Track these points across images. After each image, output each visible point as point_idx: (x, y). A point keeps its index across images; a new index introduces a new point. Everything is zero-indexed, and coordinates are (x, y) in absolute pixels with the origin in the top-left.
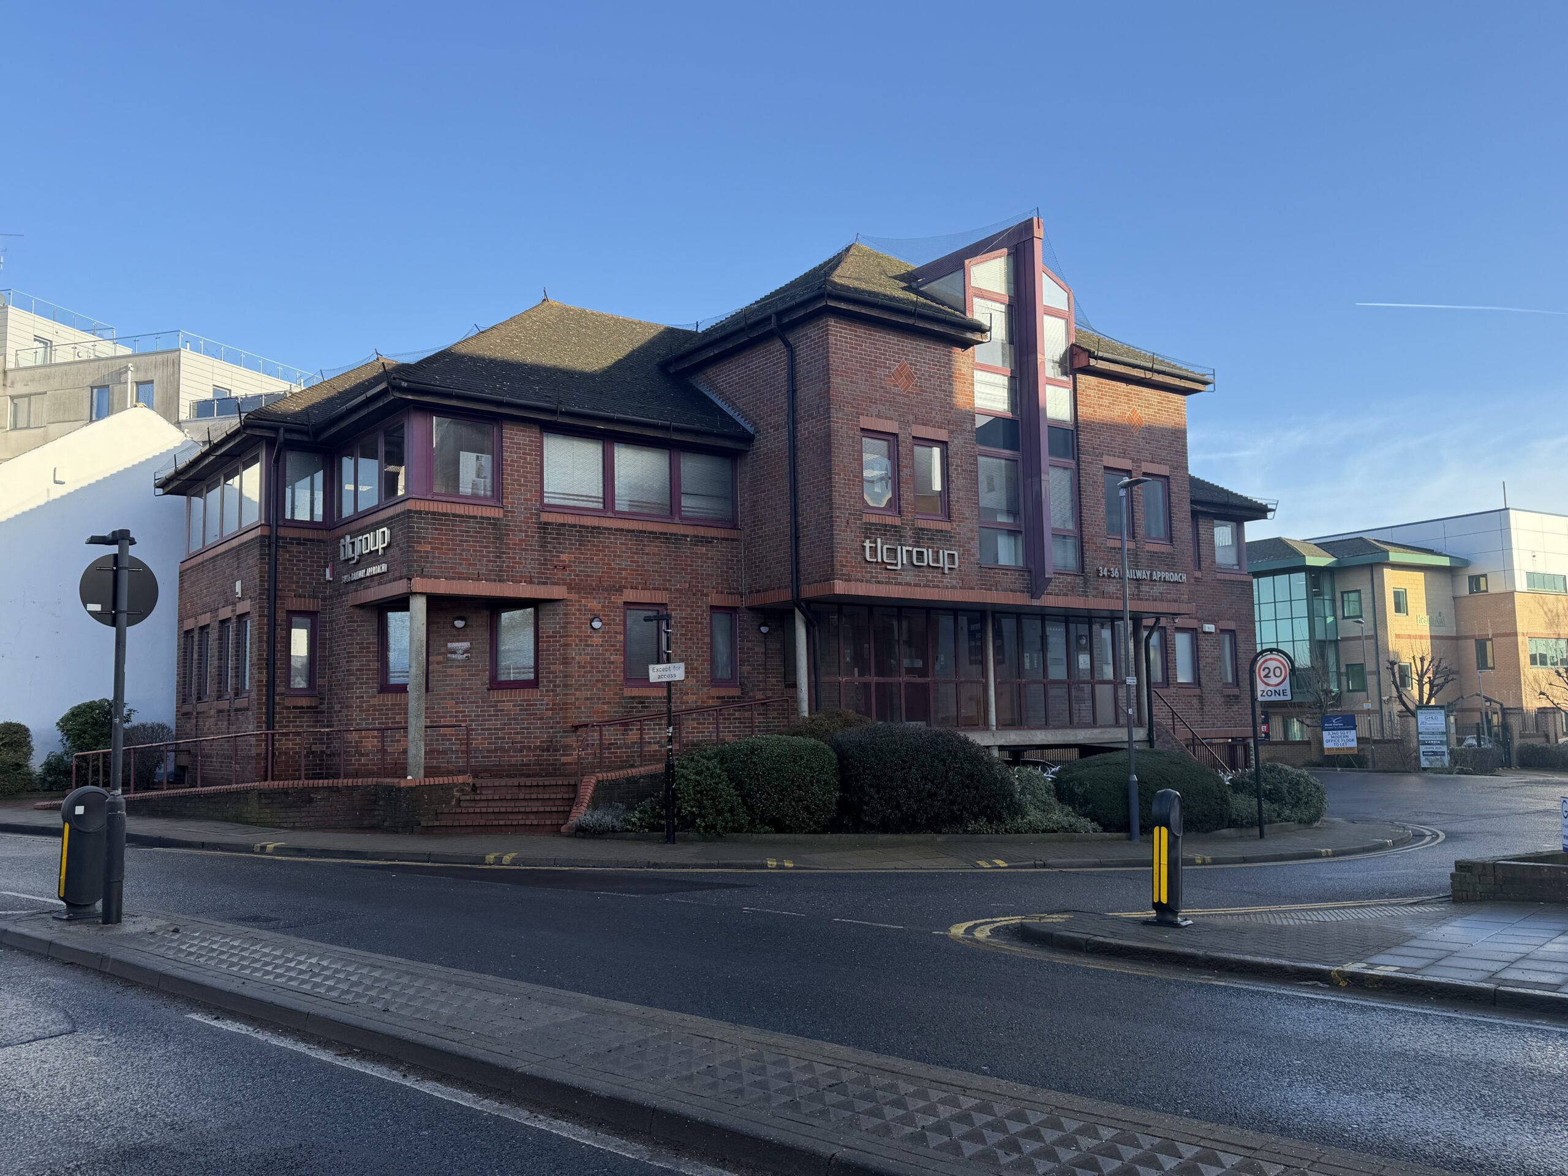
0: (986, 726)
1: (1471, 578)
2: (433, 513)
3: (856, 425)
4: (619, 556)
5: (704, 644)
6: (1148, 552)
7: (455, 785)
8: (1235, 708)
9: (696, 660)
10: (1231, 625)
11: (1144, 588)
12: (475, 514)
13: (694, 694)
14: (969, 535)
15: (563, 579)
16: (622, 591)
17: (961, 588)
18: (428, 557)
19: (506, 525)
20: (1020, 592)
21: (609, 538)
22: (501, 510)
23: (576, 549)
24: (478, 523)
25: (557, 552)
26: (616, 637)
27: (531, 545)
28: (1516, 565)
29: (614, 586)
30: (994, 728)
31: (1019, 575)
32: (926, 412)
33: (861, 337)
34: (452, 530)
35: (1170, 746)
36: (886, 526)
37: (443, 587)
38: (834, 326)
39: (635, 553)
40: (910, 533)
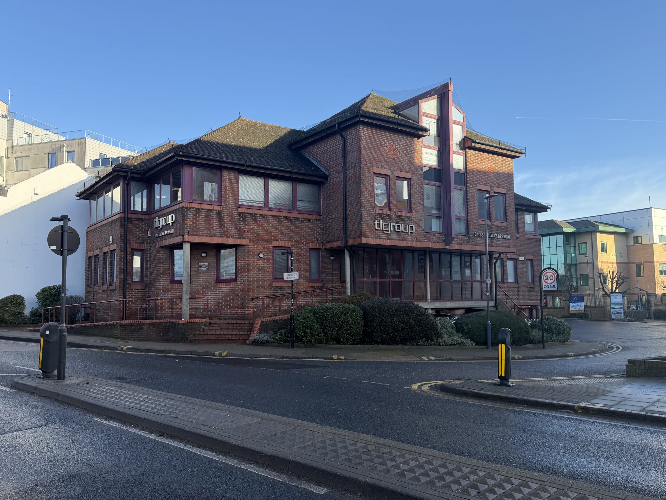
0: (426, 300)
1: (635, 237)
2: (193, 208)
3: (372, 171)
4: (271, 227)
5: (306, 264)
6: (496, 226)
7: (202, 323)
8: (532, 293)
9: (303, 271)
10: (532, 257)
11: (494, 241)
12: (211, 209)
13: (302, 285)
14: (420, 218)
15: (247, 236)
16: (272, 242)
17: (416, 241)
18: (191, 227)
19: (224, 213)
20: (441, 243)
21: (267, 219)
22: (222, 207)
23: (253, 224)
24: (212, 212)
25: (245, 225)
26: (269, 261)
27: (234, 222)
28: (654, 232)
29: (269, 239)
30: (429, 301)
31: (441, 236)
32: (402, 166)
33: (374, 133)
34: (201, 215)
35: (504, 309)
36: (384, 214)
37: (197, 239)
38: (362, 129)
39: (278, 225)
40: (394, 218)
